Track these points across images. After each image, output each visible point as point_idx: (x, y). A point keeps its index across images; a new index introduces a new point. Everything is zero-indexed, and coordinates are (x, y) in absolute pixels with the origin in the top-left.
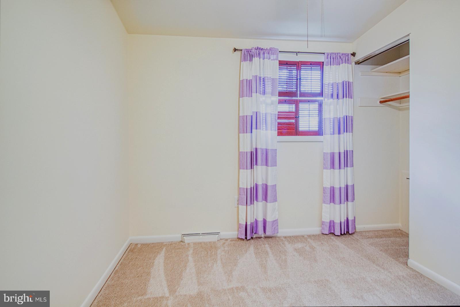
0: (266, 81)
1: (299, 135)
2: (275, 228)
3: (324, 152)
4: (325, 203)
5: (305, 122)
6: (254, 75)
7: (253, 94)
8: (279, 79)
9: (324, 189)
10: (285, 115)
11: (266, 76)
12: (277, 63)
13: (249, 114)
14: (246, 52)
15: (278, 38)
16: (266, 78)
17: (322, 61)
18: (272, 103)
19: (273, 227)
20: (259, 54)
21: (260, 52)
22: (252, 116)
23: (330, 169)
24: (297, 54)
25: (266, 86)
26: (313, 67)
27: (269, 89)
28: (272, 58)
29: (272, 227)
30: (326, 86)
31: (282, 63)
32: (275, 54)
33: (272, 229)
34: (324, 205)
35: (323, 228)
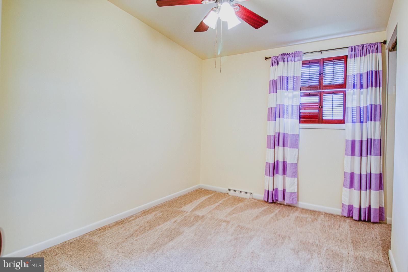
0: (289, 79)
1: (322, 123)
2: (293, 199)
3: (346, 139)
4: (345, 187)
5: (328, 111)
6: (279, 76)
7: (277, 90)
8: (302, 76)
9: (345, 173)
10: (308, 106)
11: (290, 75)
12: (301, 62)
13: (274, 106)
14: (273, 58)
15: (302, 43)
16: (289, 77)
17: (347, 55)
18: (294, 96)
19: (292, 198)
20: (284, 59)
21: (285, 57)
22: (276, 108)
23: (351, 156)
24: (322, 52)
25: (289, 83)
26: (334, 61)
27: (290, 85)
28: (296, 60)
29: (290, 197)
30: (349, 77)
31: (305, 63)
32: (298, 56)
33: (290, 199)
34: (344, 189)
35: (343, 210)
